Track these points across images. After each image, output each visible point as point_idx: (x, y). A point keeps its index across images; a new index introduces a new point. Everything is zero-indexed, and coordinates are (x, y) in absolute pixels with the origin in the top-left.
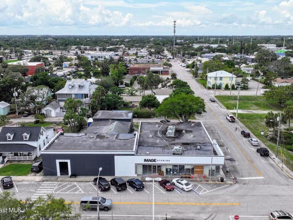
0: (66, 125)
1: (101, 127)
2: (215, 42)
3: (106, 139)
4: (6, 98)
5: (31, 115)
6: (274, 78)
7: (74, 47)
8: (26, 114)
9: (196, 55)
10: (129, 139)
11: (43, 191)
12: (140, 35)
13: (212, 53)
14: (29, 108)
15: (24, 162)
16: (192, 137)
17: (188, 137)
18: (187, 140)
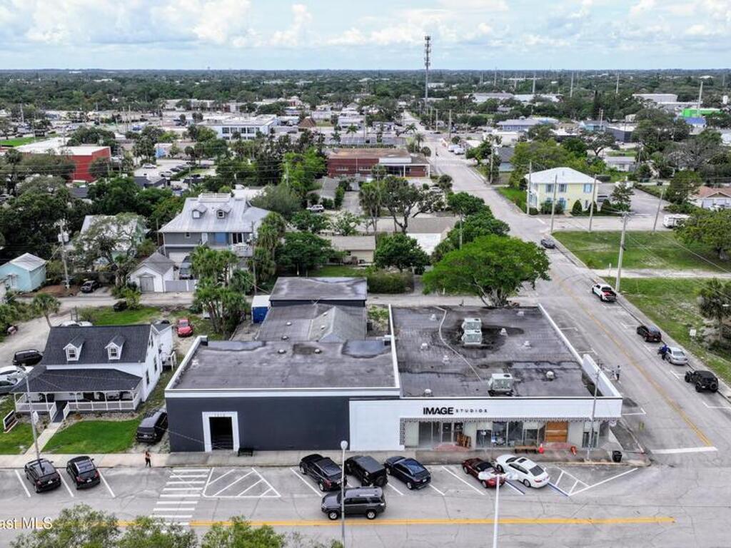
0: (194, 315)
1: (296, 321)
2: (524, 89)
3: (318, 355)
4: (33, 245)
5: (102, 287)
6: (692, 185)
7: (172, 103)
8: (88, 284)
9: (484, 123)
10: (375, 356)
11: (178, 492)
12: (332, 69)
13: (523, 119)
14: (93, 269)
15: (113, 414)
16: (527, 346)
17: (517, 347)
18: (516, 354)
